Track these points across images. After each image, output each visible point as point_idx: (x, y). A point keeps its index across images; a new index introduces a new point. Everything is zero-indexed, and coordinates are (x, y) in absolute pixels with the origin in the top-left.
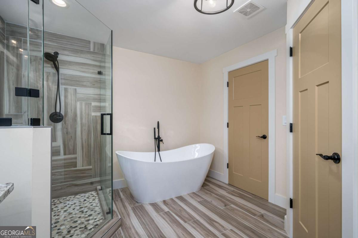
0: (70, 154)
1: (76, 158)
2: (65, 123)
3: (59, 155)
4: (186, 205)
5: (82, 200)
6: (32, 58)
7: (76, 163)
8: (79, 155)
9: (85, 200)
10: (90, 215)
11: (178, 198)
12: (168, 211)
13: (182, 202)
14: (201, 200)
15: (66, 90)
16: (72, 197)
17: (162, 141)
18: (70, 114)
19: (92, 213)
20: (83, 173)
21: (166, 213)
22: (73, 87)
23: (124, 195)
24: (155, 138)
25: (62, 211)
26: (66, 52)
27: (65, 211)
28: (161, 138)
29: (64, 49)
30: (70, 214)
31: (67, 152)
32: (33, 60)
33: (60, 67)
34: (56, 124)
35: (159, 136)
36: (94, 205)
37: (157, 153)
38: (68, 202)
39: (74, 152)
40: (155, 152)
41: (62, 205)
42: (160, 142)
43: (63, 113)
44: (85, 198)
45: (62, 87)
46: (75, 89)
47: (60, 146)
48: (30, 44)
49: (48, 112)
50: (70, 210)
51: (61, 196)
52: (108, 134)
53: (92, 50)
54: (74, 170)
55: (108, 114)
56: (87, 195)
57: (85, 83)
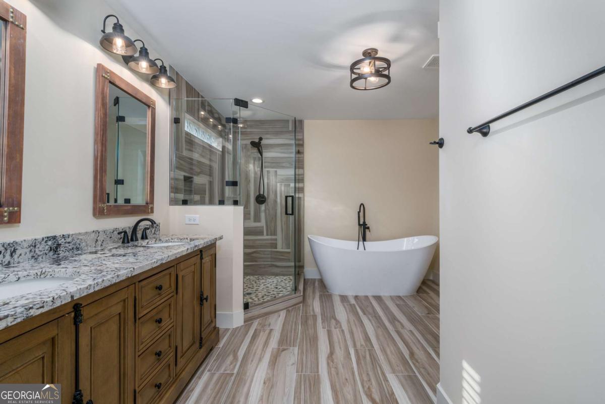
0: (271, 235)
1: (276, 240)
2: (268, 205)
3: (263, 235)
4: (379, 304)
5: (280, 281)
6: (244, 146)
7: (276, 244)
8: (279, 237)
9: (282, 281)
10: (282, 291)
11: (375, 297)
12: (354, 304)
13: (377, 301)
14: (402, 303)
15: (268, 172)
16: (273, 277)
17: (368, 228)
18: (272, 196)
19: (284, 290)
20: (282, 256)
21: (351, 305)
22: (273, 169)
23: (318, 284)
24: (359, 224)
25: (262, 285)
26: (268, 136)
27: (264, 285)
28: (367, 225)
29: (267, 133)
30: (268, 287)
31: (269, 233)
32: (244, 147)
33: (263, 151)
34: (261, 205)
35: (364, 222)
36: (288, 285)
37: (361, 243)
38: (268, 280)
39: (275, 233)
40: (357, 242)
41: (264, 281)
42: (366, 230)
43: (266, 194)
44: (283, 280)
45: (265, 170)
46: (276, 171)
47: (263, 227)
48: (241, 134)
49: (255, 194)
50: (269, 285)
51: (264, 275)
52: (290, 214)
53: (290, 129)
54: (275, 251)
55: (290, 196)
56: (285, 278)
57: (284, 165)
